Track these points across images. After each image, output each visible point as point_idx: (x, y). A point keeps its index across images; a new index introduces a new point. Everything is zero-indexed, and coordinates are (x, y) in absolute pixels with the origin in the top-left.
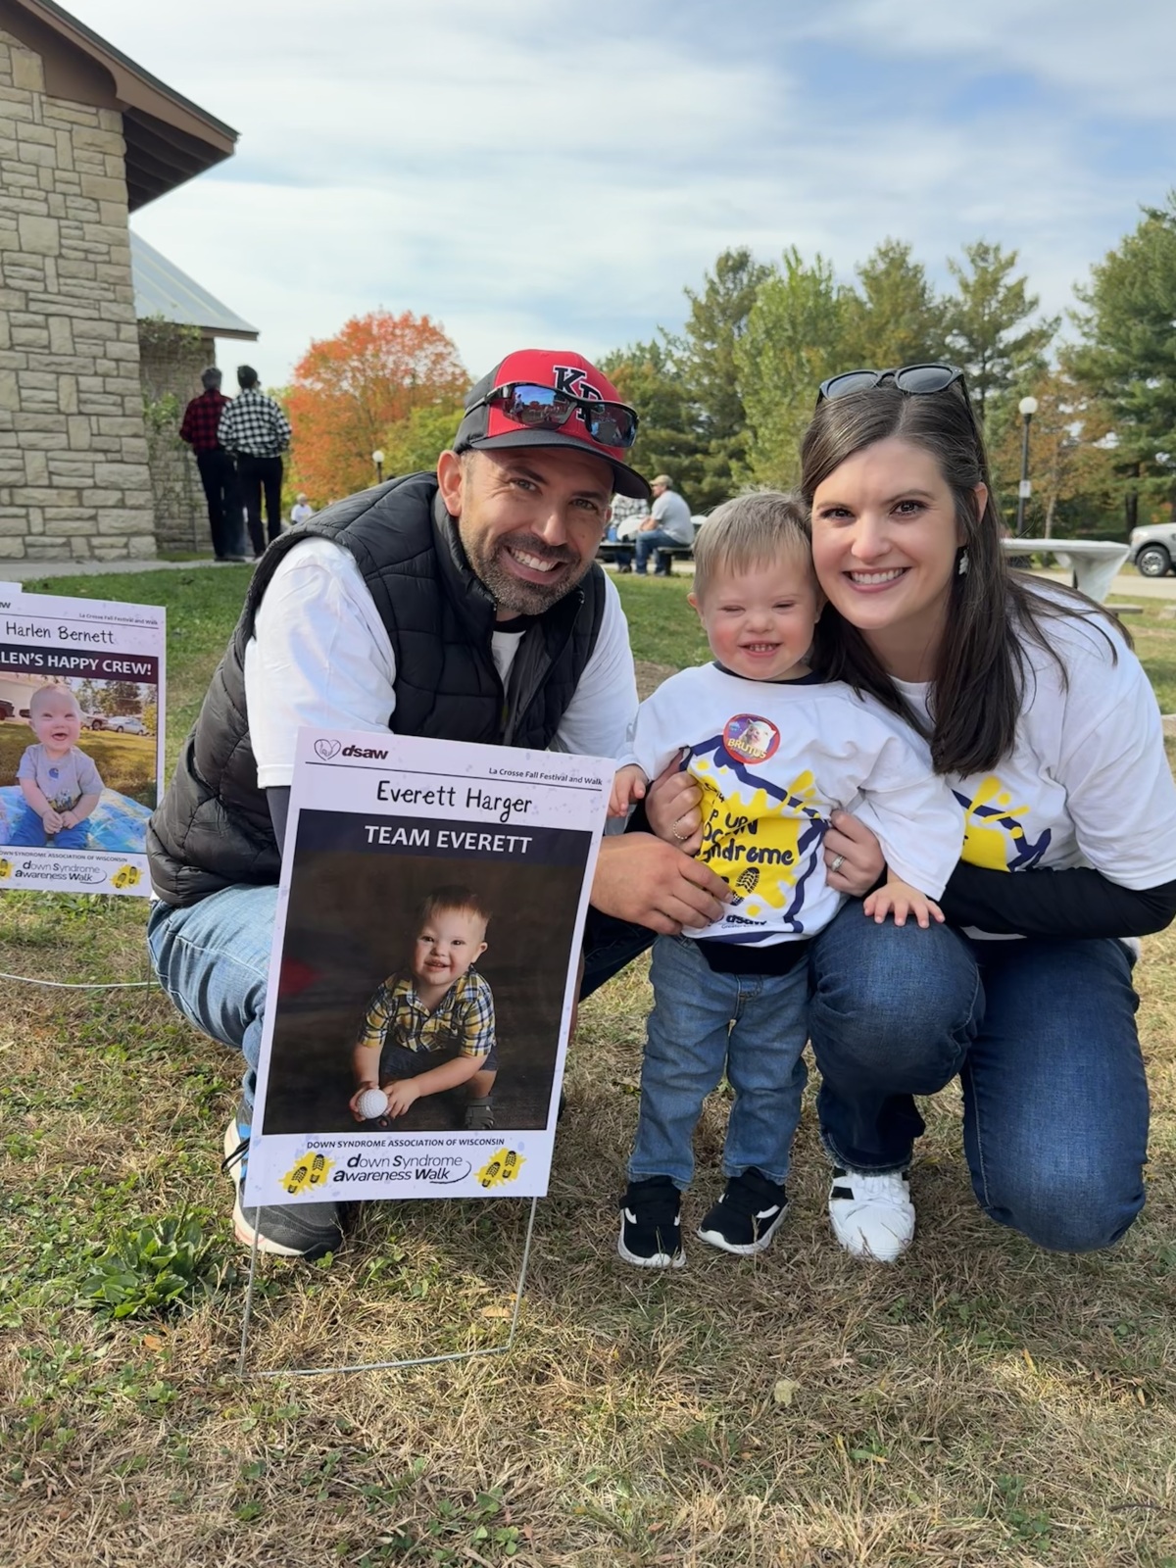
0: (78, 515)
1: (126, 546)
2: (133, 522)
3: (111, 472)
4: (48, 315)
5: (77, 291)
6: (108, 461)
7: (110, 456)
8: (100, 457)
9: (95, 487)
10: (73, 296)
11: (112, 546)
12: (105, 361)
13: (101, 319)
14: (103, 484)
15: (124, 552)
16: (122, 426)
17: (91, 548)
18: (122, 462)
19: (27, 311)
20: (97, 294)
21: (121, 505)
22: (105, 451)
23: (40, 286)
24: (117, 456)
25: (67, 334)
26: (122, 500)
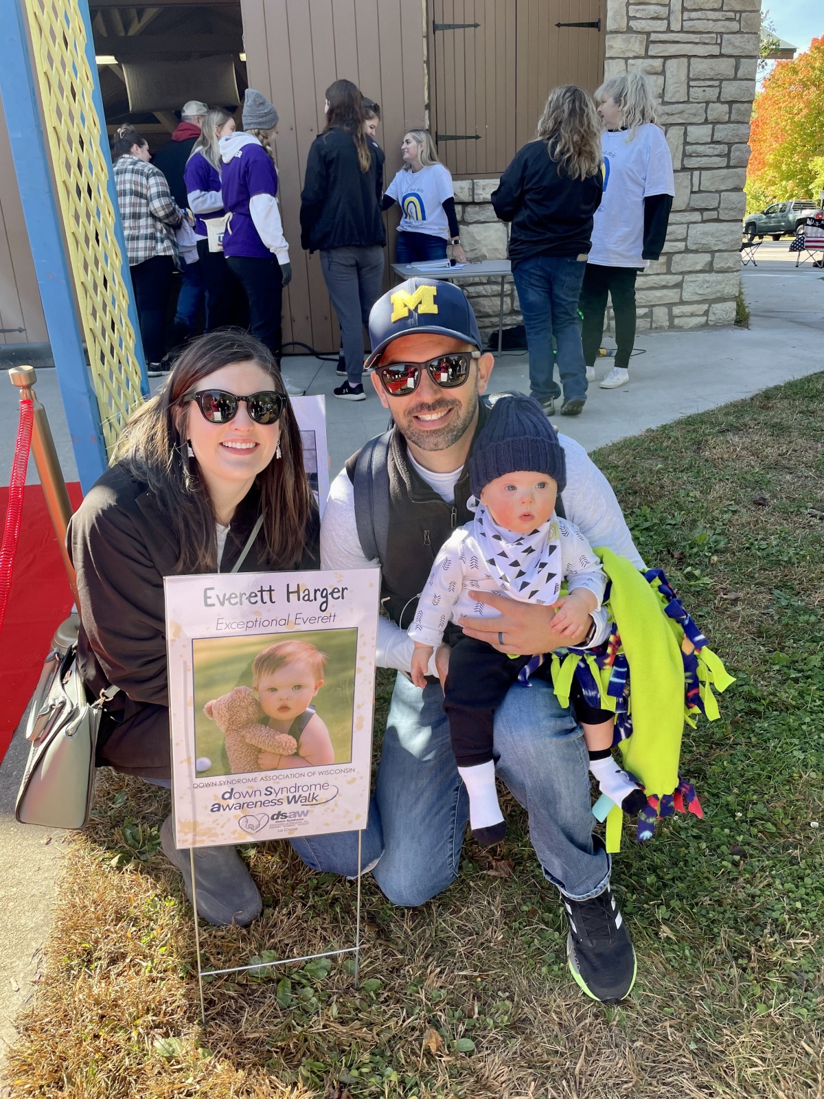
0: (663, 283)
1: (706, 313)
2: (719, 287)
3: (705, 234)
4: (666, 58)
5: (700, 26)
6: (703, 221)
7: (707, 215)
8: (696, 216)
9: (687, 251)
10: (694, 32)
11: (692, 315)
12: (718, 105)
13: (721, 55)
14: (694, 248)
15: (703, 319)
16: (724, 179)
17: (671, 317)
18: (718, 220)
19: (647, 56)
20: (719, 27)
21: (709, 269)
22: (702, 210)
23: (662, 26)
24: (714, 215)
25: (684, 78)
26: (711, 263)
